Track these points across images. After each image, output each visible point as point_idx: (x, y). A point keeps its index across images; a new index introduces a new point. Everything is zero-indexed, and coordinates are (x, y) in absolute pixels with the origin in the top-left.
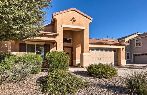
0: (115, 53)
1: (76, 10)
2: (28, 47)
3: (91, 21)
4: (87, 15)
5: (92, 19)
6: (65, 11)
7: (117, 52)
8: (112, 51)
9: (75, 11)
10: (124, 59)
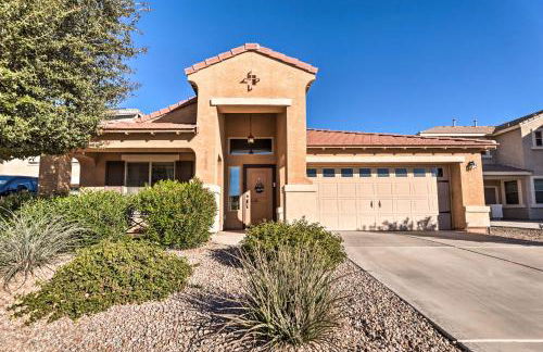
0: (438, 181)
1: (258, 47)
2: (129, 170)
3: (313, 77)
4: (294, 61)
5: (316, 70)
6: (222, 56)
7: (447, 176)
8: (428, 175)
9: (255, 51)
10: (479, 204)
